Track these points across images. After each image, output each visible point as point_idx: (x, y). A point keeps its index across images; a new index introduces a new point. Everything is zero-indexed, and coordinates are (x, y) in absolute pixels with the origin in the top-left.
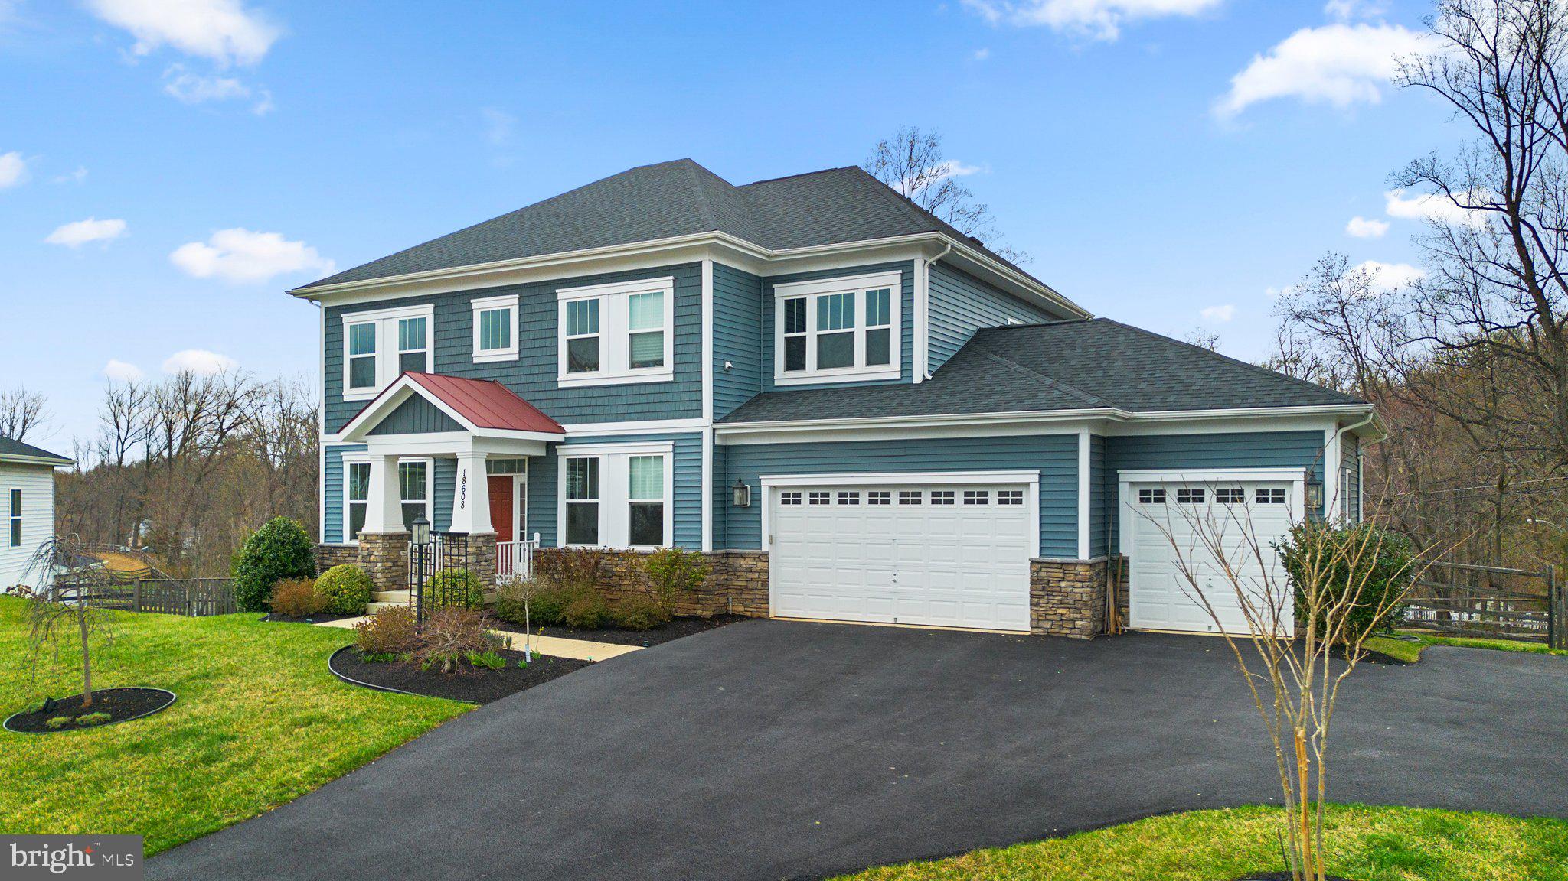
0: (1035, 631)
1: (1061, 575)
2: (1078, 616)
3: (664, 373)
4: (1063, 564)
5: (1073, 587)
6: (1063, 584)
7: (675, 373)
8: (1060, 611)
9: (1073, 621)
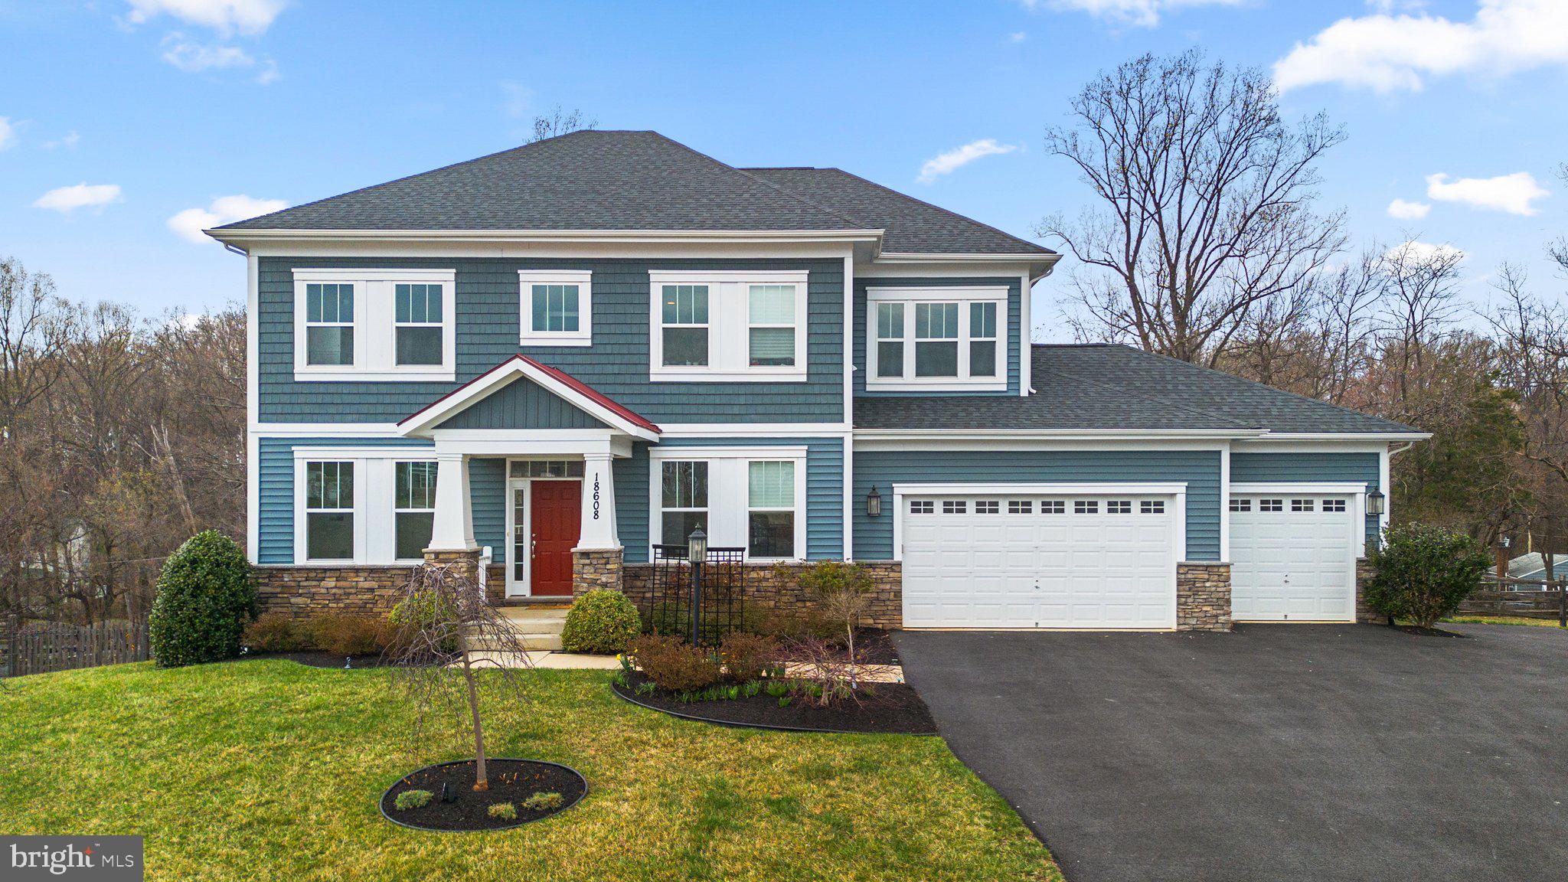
0: (1182, 627)
1: (1206, 576)
2: (1221, 612)
3: (798, 372)
4: (1207, 566)
5: (1217, 586)
6: (1207, 584)
7: (808, 374)
8: (1205, 609)
9: (1216, 616)
